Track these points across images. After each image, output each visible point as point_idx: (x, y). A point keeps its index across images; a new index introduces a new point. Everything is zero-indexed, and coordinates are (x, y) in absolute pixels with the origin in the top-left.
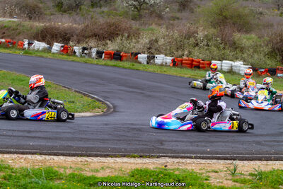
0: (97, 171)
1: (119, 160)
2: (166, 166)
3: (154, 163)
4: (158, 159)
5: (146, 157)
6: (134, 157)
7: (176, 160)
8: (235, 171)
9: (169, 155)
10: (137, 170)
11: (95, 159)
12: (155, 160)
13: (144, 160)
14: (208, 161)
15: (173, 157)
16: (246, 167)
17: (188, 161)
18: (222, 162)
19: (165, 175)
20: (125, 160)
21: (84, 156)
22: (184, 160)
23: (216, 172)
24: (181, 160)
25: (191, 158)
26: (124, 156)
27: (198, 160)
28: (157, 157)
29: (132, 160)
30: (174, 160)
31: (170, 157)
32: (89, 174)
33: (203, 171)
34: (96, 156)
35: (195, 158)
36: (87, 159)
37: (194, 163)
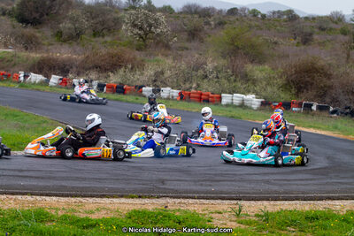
0: (92, 213)
1: (115, 200)
2: (166, 207)
3: (153, 204)
4: (159, 200)
5: (146, 197)
6: (132, 198)
7: (178, 201)
8: (240, 212)
9: (170, 195)
10: (135, 211)
11: (91, 200)
12: (154, 201)
13: (144, 200)
14: (212, 201)
15: (174, 197)
16: (252, 208)
17: (191, 201)
18: (227, 202)
19: (165, 216)
20: (123, 200)
21: (79, 196)
22: (186, 201)
23: (220, 213)
24: (183, 201)
25: (193, 198)
26: (122, 196)
27: (202, 200)
28: (158, 198)
29: (130, 201)
30: (175, 200)
31: (171, 197)
32: (83, 216)
33: (206, 212)
34: (92, 196)
35: (198, 198)
36: (81, 199)
37: (197, 203)
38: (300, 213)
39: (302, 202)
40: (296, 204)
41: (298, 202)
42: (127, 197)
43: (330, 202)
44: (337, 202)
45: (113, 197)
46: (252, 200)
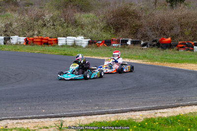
2: (6, 127)
4: (1, 122)
7: (15, 121)
9: (11, 117)
14: (42, 120)
15: (13, 119)
17: (26, 121)
18: (53, 120)
22: (22, 121)
23: (47, 128)
24: (19, 121)
25: (28, 118)
27: (34, 120)
28: (1, 120)
30: (12, 121)
31: (10, 119)
33: (37, 128)
37: (30, 122)
40: (107, 117)
43: (133, 113)
44: (138, 113)
46: (73, 116)
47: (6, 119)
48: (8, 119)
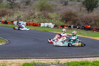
0: (11, 64)
1: (17, 60)
4: (31, 59)
5: (26, 59)
6: (22, 59)
8: (59, 62)
10: (25, 63)
11: (9, 60)
12: (30, 60)
13: (26, 60)
14: (48, 59)
17: (42, 59)
18: (53, 59)
20: (19, 60)
21: (5, 59)
22: (40, 59)
26: (19, 59)
27: (45, 59)
29: (22, 60)
30: (36, 59)
33: (48, 63)
34: (9, 59)
35: (44, 58)
36: (6, 60)
37: (43, 60)
38: (78, 62)
39: (77, 59)
40: (75, 59)
41: (76, 59)
42: (20, 59)
43: (86, 58)
45: (16, 59)
46: (61, 58)
47: (32, 58)
48: (34, 58)
